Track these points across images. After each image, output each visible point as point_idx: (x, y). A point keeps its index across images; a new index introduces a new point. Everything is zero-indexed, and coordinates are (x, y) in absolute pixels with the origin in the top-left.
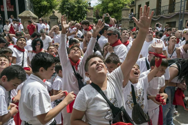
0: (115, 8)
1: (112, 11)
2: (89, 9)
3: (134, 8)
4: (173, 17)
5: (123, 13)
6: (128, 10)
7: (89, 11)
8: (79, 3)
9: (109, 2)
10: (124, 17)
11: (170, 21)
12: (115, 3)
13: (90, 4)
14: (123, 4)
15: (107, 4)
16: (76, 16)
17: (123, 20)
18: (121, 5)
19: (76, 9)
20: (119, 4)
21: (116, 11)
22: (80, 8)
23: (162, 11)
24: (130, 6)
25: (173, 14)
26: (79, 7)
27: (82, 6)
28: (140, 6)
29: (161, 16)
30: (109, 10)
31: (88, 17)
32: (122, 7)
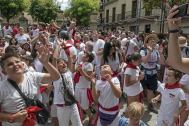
0: (84, 12)
1: (82, 15)
2: (59, 12)
3: (103, 13)
4: (135, 22)
5: (92, 17)
6: (96, 14)
7: (59, 14)
8: (48, 5)
9: (79, 7)
10: (92, 21)
11: (133, 25)
12: (84, 7)
13: (60, 7)
14: (91, 8)
15: (77, 8)
16: (46, 19)
17: (92, 23)
18: (90, 10)
19: (46, 12)
20: (87, 8)
21: (86, 14)
23: (126, 16)
24: (100, 11)
25: (135, 20)
26: (49, 10)
27: (52, 9)
28: (108, 11)
29: (125, 20)
30: (79, 13)
31: (58, 20)
32: (90, 12)
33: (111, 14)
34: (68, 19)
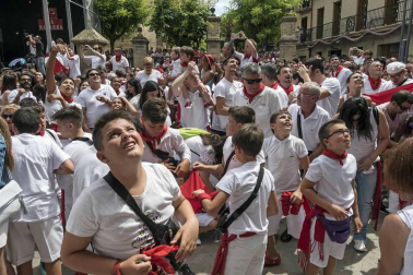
0: (266, 17)
1: (261, 24)
2: (211, 20)
3: (308, 15)
4: (394, 33)
5: (284, 27)
6: (294, 20)
7: (211, 26)
8: (189, 8)
9: (254, 6)
10: (285, 36)
11: (386, 42)
12: (266, 6)
13: (213, 10)
14: (283, 8)
15: (250, 8)
16: (185, 36)
17: (284, 41)
18: (279, 11)
19: (184, 22)
20: (273, 8)
21: (269, 22)
22: (193, 20)
23: (369, 20)
24: (301, 12)
25: (392, 27)
26: (190, 17)
27: (196, 16)
28: (321, 11)
29: (368, 30)
30: (253, 21)
31: (210, 37)
32: (281, 15)
33: (328, 18)
34: (241, 35)
